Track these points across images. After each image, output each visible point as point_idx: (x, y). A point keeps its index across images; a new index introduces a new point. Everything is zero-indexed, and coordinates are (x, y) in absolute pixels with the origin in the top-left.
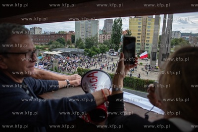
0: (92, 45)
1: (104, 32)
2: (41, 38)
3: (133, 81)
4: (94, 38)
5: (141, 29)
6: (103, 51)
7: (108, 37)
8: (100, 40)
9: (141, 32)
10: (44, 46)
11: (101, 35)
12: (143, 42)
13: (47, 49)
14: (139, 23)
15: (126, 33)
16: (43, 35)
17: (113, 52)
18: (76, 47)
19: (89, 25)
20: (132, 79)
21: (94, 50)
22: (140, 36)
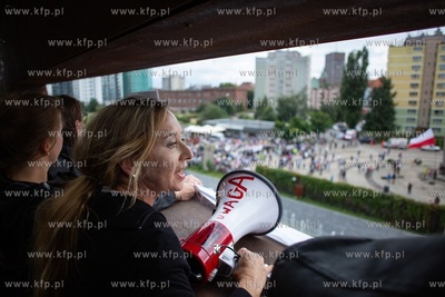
0: (294, 113)
1: (324, 83)
2: (183, 98)
3: (392, 204)
4: (297, 97)
5: (420, 73)
6: (319, 127)
7: (333, 95)
8: (314, 101)
9: (419, 81)
10: (188, 114)
11: (315, 89)
12: (426, 106)
13: (194, 121)
14: (415, 59)
15: (378, 85)
16: (187, 91)
17: (344, 131)
18: (256, 117)
19: (288, 69)
20: (389, 198)
21: (297, 124)
22: (418, 90)
